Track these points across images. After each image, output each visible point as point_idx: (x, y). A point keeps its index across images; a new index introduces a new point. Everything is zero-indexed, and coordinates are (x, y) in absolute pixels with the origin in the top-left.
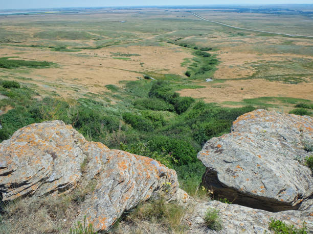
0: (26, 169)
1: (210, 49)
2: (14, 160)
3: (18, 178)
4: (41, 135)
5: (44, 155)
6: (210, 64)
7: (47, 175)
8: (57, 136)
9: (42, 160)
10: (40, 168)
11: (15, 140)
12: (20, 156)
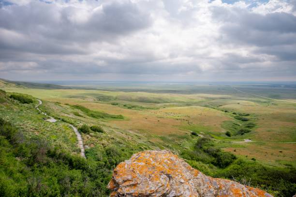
0: (148, 184)
1: (248, 115)
2: (137, 175)
3: (144, 190)
4: (155, 159)
5: (161, 175)
6: (248, 127)
7: (167, 191)
8: (169, 162)
9: (161, 179)
10: (160, 185)
11: (134, 161)
12: (141, 173)
